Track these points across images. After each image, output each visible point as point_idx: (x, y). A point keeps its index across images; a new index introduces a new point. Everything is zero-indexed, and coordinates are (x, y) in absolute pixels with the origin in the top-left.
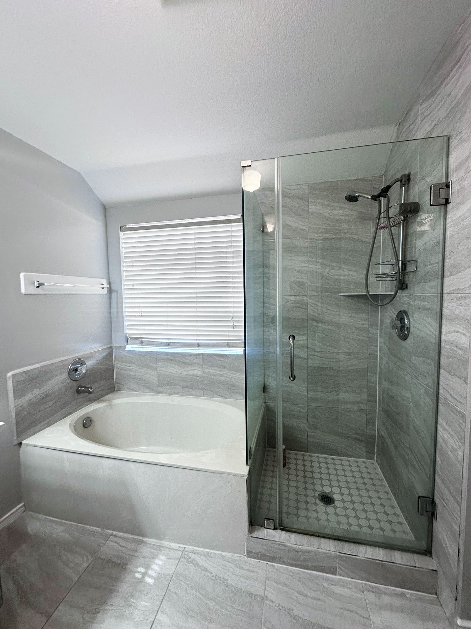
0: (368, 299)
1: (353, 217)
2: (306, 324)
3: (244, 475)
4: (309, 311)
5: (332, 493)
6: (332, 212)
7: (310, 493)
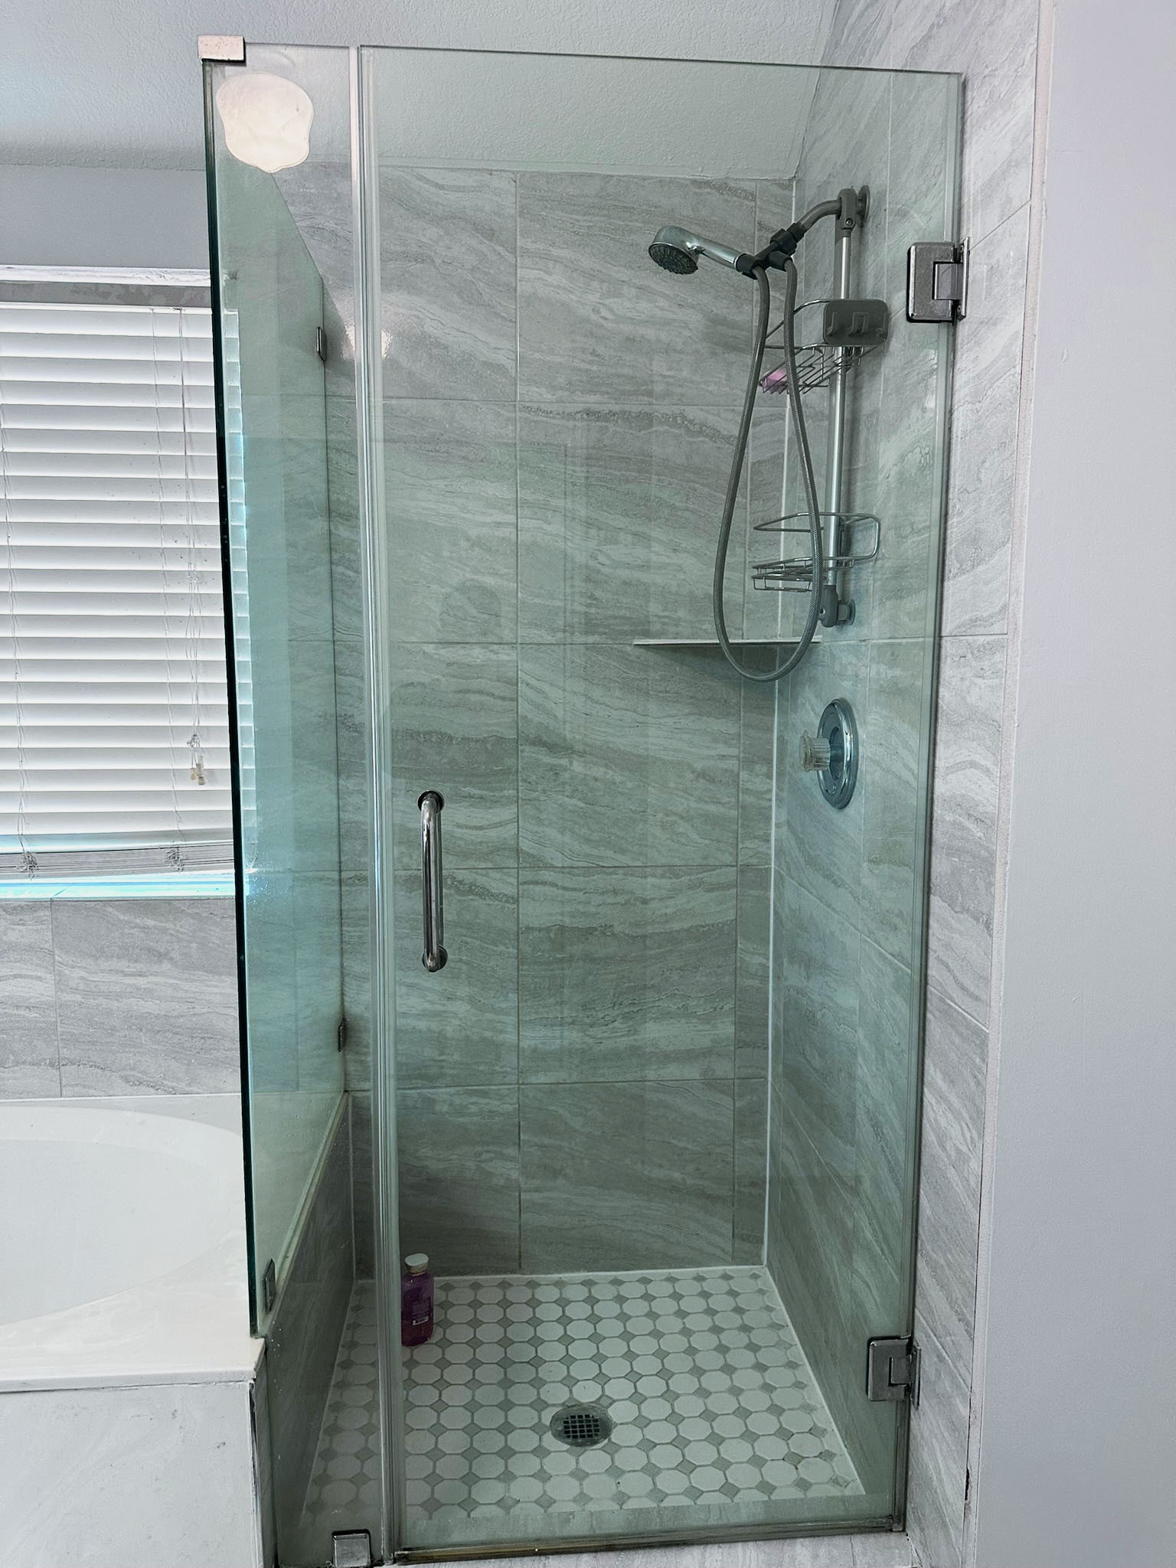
0: (724, 658)
1: (687, 333)
2: (509, 762)
3: (242, 1373)
4: (524, 708)
5: (604, 1402)
6: (607, 302)
7: (518, 1417)
